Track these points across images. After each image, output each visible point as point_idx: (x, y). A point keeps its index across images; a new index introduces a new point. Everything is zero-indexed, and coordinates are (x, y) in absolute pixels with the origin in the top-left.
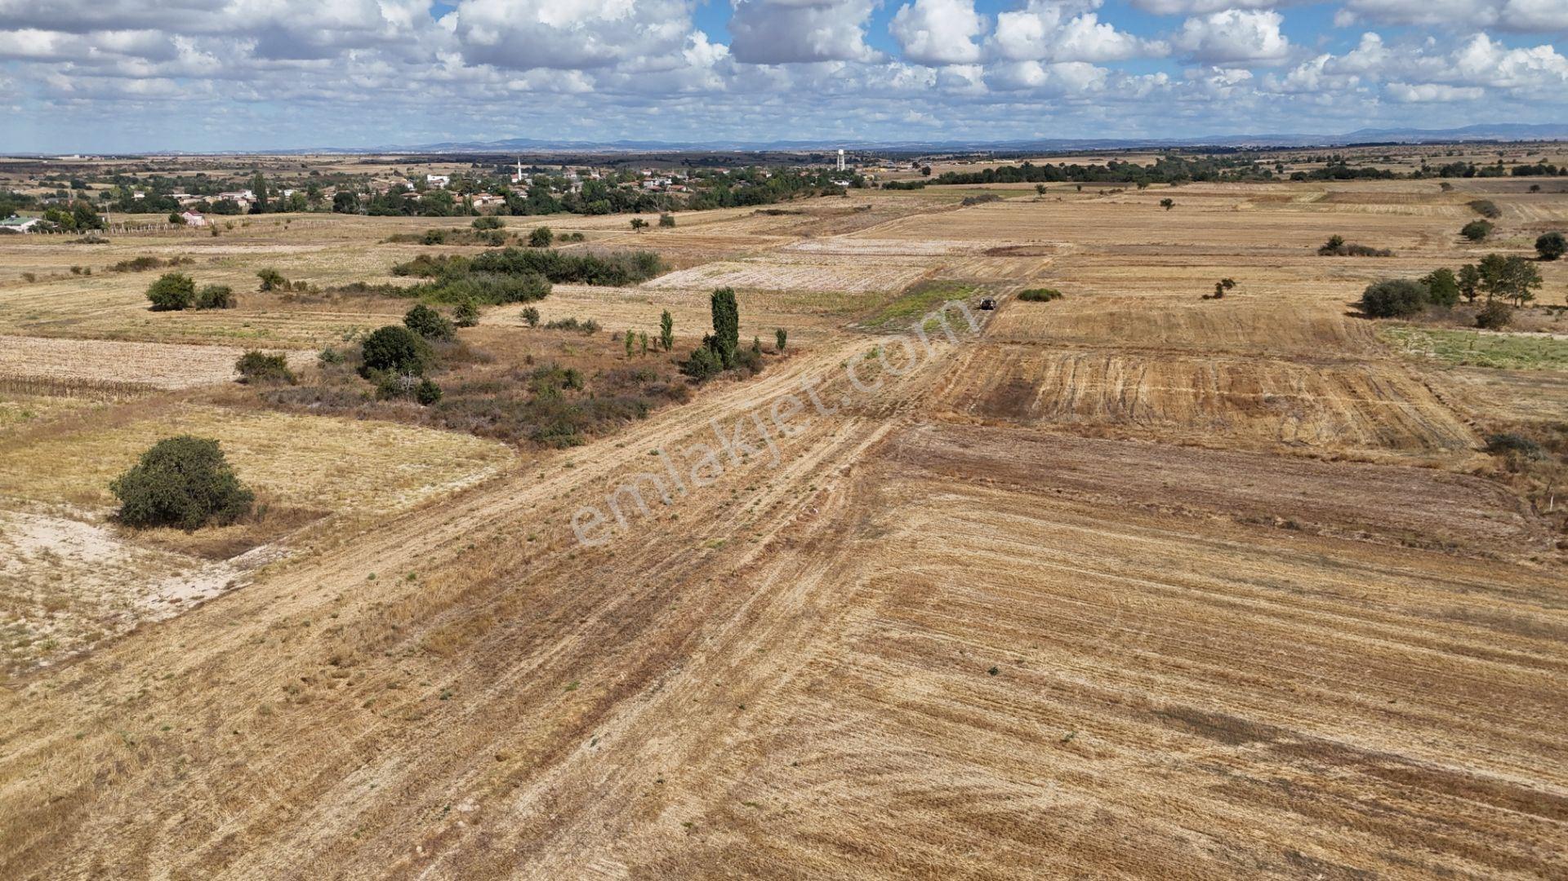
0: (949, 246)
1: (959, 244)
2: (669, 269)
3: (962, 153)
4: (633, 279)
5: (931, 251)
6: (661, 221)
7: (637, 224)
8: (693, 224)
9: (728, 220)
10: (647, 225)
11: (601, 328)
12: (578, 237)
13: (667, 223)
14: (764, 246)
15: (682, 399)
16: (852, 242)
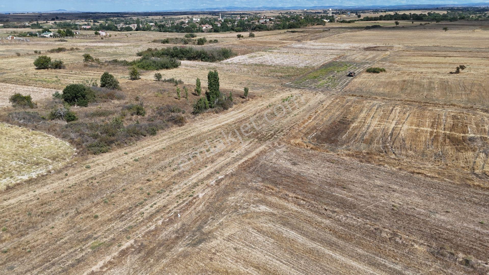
0: (351, 46)
1: (356, 45)
2: (236, 55)
3: (376, 10)
4: (218, 59)
5: (342, 48)
6: (250, 35)
7: (239, 36)
8: (260, 36)
9: (275, 35)
10: (243, 37)
11: (183, 83)
12: (216, 41)
13: (252, 36)
14: (280, 45)
15: (180, 124)
16: (315, 44)
